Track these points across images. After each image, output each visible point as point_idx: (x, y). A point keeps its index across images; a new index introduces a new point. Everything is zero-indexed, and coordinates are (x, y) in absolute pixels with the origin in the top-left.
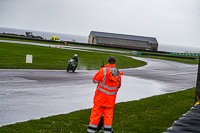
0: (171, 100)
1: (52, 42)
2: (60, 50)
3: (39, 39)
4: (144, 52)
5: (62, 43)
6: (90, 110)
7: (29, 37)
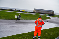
0: (58, 29)
1: (23, 12)
2: (25, 14)
3: (19, 11)
4: (50, 15)
5: (26, 12)
6: (34, 32)
7: (16, 10)
